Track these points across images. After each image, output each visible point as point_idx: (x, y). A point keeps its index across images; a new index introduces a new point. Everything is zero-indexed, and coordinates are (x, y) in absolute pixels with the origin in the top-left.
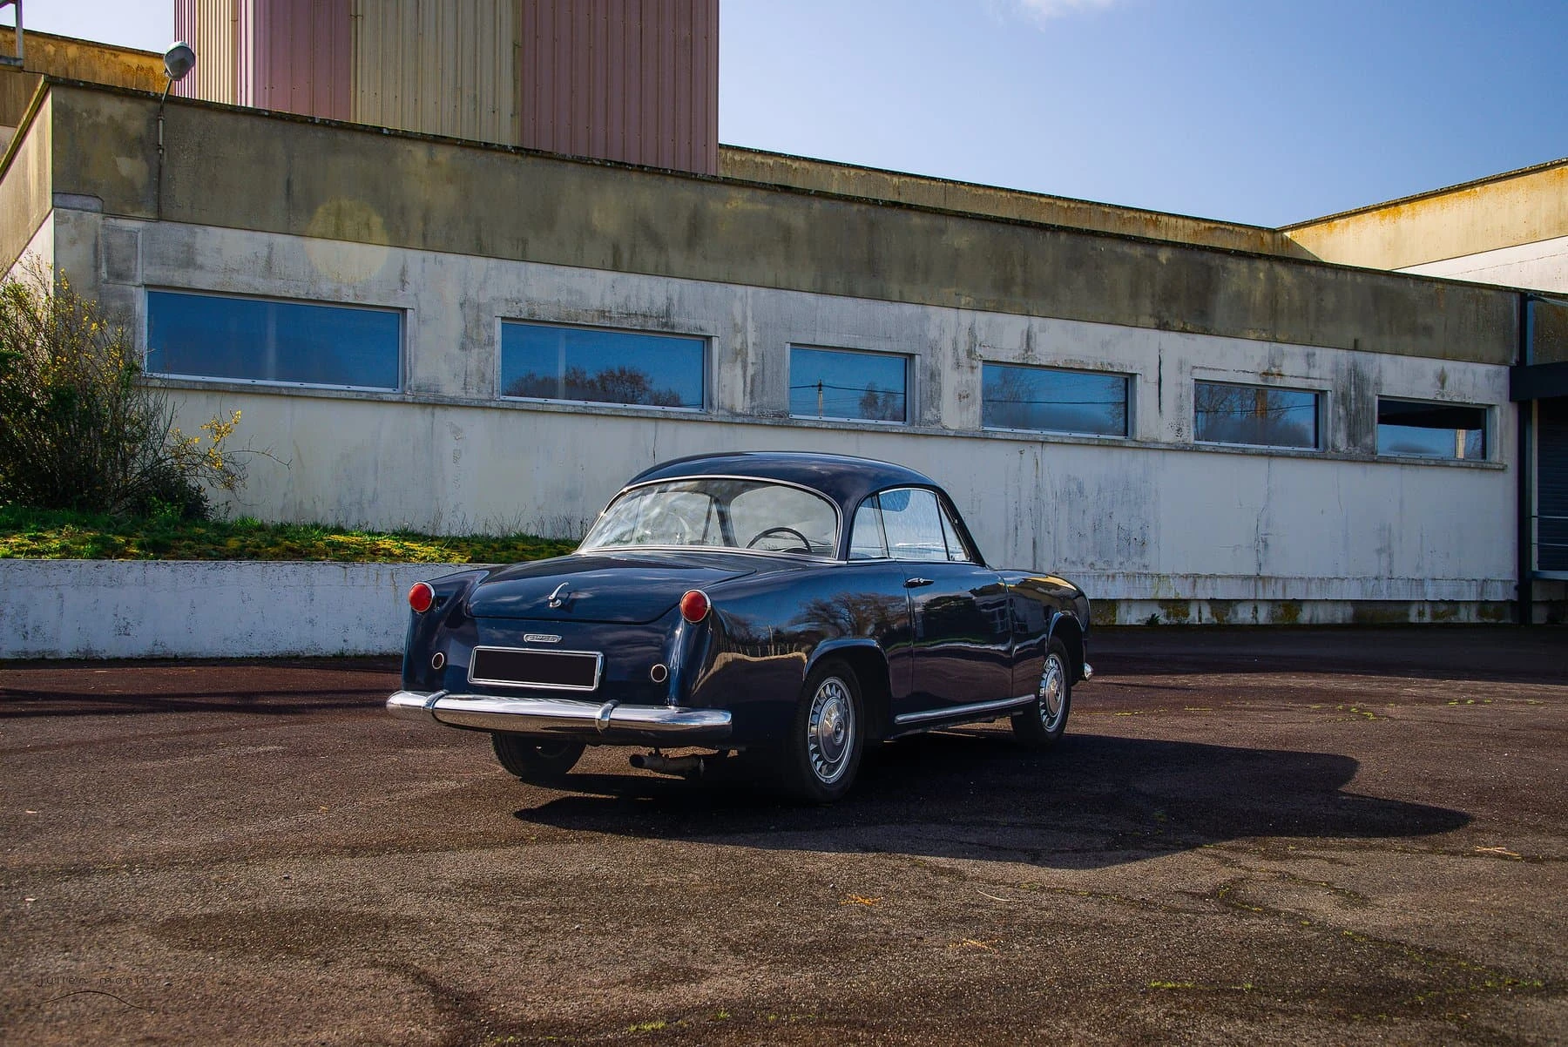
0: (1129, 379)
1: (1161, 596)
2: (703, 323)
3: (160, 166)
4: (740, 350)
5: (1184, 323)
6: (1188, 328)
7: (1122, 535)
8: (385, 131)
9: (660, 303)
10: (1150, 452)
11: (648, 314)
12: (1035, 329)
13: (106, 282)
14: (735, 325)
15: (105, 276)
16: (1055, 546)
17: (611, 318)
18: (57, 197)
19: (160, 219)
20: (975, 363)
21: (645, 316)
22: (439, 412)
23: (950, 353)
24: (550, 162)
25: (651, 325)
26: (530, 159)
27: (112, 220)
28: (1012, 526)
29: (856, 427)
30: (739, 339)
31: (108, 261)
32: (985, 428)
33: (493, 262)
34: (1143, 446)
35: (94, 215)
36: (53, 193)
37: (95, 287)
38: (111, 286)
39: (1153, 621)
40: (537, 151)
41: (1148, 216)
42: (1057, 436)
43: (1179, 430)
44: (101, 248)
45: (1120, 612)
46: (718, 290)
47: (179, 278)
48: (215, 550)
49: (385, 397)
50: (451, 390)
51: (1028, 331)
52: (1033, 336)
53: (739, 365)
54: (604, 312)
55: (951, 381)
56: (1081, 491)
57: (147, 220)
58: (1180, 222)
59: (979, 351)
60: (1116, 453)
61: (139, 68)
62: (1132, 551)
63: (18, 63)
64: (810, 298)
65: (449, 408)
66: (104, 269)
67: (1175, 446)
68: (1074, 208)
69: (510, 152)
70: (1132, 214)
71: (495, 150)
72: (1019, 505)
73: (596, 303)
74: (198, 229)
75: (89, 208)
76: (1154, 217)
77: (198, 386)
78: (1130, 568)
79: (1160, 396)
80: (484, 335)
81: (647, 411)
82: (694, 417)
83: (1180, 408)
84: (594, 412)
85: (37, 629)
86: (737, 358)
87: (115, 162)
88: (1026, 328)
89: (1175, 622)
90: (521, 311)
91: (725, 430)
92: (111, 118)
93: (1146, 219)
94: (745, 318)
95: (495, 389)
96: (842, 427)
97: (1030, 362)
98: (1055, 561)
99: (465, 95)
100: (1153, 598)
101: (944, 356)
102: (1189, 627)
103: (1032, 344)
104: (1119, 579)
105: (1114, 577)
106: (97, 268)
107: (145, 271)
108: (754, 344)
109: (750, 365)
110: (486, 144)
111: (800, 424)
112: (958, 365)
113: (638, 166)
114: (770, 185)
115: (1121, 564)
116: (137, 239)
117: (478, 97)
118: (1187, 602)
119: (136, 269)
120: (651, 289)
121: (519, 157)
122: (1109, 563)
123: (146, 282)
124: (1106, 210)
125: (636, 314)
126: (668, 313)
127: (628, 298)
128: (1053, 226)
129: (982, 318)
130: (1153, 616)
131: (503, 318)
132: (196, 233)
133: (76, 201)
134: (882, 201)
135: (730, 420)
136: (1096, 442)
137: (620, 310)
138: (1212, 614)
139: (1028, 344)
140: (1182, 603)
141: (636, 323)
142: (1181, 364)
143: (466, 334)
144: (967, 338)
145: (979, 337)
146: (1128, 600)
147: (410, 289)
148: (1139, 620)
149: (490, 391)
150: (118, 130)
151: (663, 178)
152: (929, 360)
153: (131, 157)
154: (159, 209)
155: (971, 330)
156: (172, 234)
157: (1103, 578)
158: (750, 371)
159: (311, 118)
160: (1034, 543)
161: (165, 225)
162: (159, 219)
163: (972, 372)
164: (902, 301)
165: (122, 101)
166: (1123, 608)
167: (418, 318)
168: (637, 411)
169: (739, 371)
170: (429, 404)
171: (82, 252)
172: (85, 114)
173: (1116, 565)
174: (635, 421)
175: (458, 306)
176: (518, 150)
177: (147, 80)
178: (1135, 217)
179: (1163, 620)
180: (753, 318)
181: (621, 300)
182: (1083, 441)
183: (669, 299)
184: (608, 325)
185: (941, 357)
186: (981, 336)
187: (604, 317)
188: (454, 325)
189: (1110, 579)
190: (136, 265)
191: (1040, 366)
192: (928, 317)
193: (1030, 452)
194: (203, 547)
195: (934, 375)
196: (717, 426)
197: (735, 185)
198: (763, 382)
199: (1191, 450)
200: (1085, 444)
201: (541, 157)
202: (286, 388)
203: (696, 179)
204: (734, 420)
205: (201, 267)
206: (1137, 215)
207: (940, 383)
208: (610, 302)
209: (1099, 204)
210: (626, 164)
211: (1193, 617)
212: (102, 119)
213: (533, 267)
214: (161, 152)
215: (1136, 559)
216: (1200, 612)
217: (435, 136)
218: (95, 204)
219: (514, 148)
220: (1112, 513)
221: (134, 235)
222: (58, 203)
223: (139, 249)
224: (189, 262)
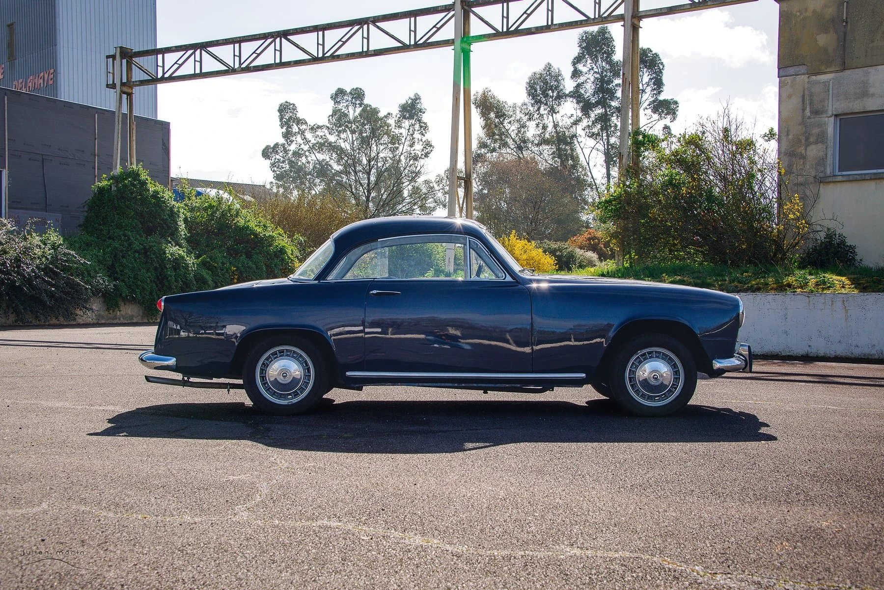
3: (845, 34)
13: (809, 118)
15: (809, 114)
18: (781, 70)
19: (844, 67)
27: (814, 77)
31: (810, 104)
35: (803, 76)
36: (779, 69)
37: (803, 123)
38: (812, 120)
44: (807, 97)
47: (857, 106)
57: (836, 72)
66: (808, 110)
74: (871, 70)
75: (800, 73)
77: (867, 177)
87: (816, 39)
106: (804, 110)
107: (834, 106)
116: (829, 87)
119: (828, 106)
123: (835, 113)
132: (869, 72)
133: (792, 70)
150: (819, 17)
153: (826, 33)
154: (844, 63)
156: (853, 76)
161: (847, 72)
162: (844, 70)
171: (796, 101)
172: (798, 14)
190: (828, 103)
205: (873, 95)
218: (803, 69)
221: (827, 84)
222: (782, 74)
223: (831, 92)
224: (864, 94)
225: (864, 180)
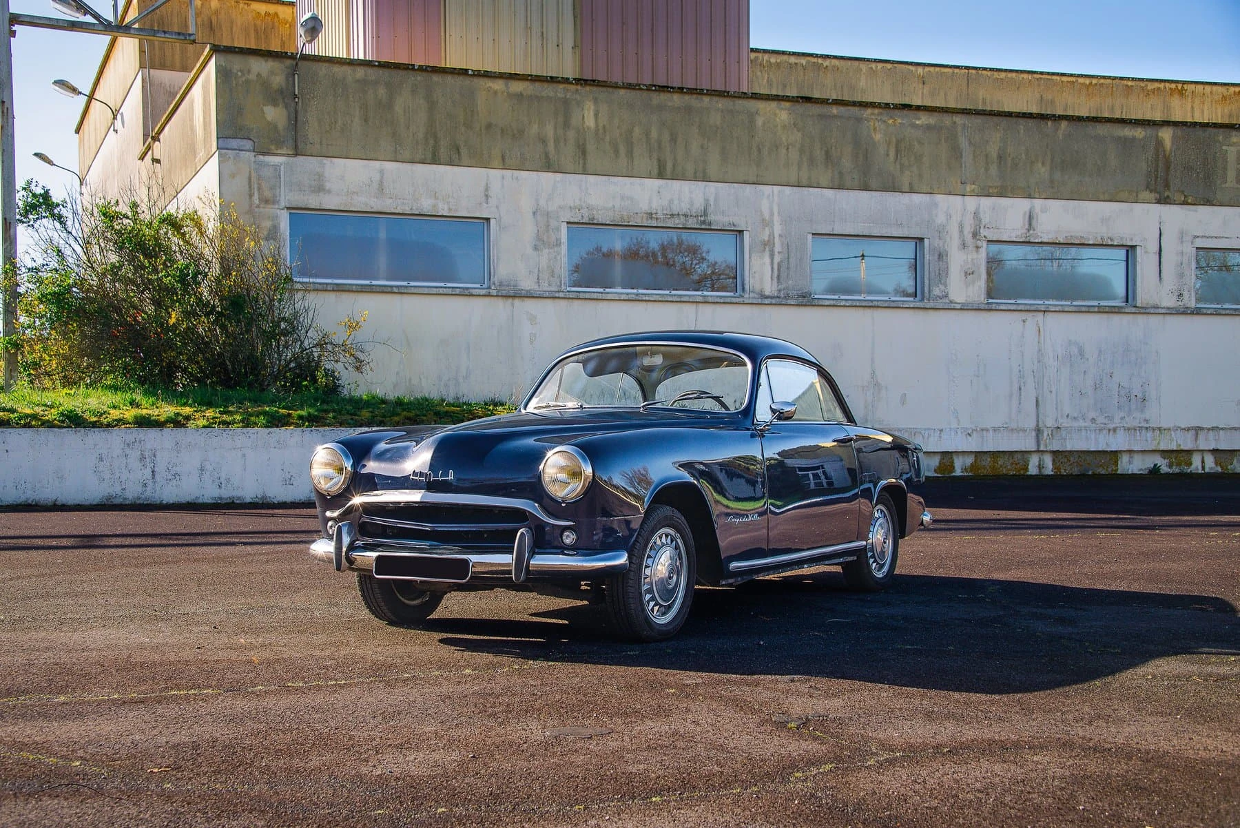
0: (1130, 250)
1: (1163, 447)
2: (735, 220)
3: (296, 112)
4: (768, 241)
5: (1185, 197)
6: (1190, 201)
7: (1122, 393)
8: (470, 72)
9: (699, 204)
10: (1150, 316)
11: (689, 214)
12: (1037, 209)
13: (258, 206)
14: (763, 220)
15: (257, 202)
16: (1056, 404)
17: (657, 219)
18: (221, 140)
20: (979, 243)
21: (686, 216)
22: (517, 302)
23: (956, 235)
24: (605, 89)
25: (691, 223)
26: (588, 88)
27: (261, 157)
28: (1016, 387)
29: (871, 304)
30: (767, 232)
31: (259, 189)
32: (990, 301)
33: (559, 176)
34: (1142, 311)
35: (248, 153)
36: (217, 138)
37: (250, 211)
38: (261, 210)
39: (1155, 470)
40: (594, 81)
41: (1173, 86)
42: (1058, 305)
43: (1180, 295)
44: (254, 179)
45: (1121, 462)
46: (748, 188)
47: (313, 201)
48: (352, 419)
49: (474, 292)
50: (527, 284)
51: (1030, 213)
52: (1035, 216)
53: (767, 254)
54: (651, 214)
55: (957, 260)
56: (1081, 353)
57: (288, 155)
58: (1208, 88)
59: (983, 232)
60: (1116, 319)
61: (267, 14)
62: (1133, 407)
63: (192, 38)
64: (829, 193)
65: (526, 299)
66: (256, 196)
67: (1176, 311)
68: (1096, 84)
69: (571, 83)
70: (1156, 85)
71: (559, 82)
72: (1023, 368)
73: (644, 207)
74: (326, 161)
75: (244, 148)
76: (1180, 86)
77: (329, 288)
78: (1130, 423)
79: (1160, 265)
80: (553, 238)
81: (689, 296)
82: (728, 300)
83: (1181, 275)
84: (644, 298)
85: (228, 480)
86: (765, 248)
87: (262, 110)
88: (1029, 207)
89: (1177, 470)
90: (582, 216)
91: (756, 309)
92: (259, 75)
93: (1171, 89)
94: (772, 214)
95: (563, 282)
96: (858, 304)
97: (1032, 240)
98: (1057, 418)
99: (534, 32)
100: (1154, 448)
101: (951, 238)
102: (1191, 476)
103: (1034, 223)
104: (1120, 433)
105: (1115, 430)
106: (251, 196)
107: (288, 197)
108: (780, 235)
109: (776, 254)
110: (551, 77)
111: (821, 303)
112: (964, 246)
113: (679, 88)
114: (793, 97)
115: (1122, 418)
116: (280, 172)
117: (545, 33)
118: (1189, 452)
119: (280, 195)
120: (691, 192)
121: (579, 87)
122: (1111, 418)
123: (288, 206)
124: (1130, 83)
125: (678, 215)
126: (705, 214)
127: (671, 201)
128: (1054, 115)
129: (986, 202)
130: (1155, 465)
131: (568, 223)
132: (325, 164)
133: (234, 143)
134: (892, 104)
135: (760, 301)
136: (1096, 309)
137: (665, 212)
138: (1216, 464)
139: (1030, 224)
140: (1184, 454)
141: (678, 222)
142: (1182, 235)
143: (538, 237)
144: (972, 222)
145: (983, 220)
146: (1130, 452)
147: (493, 201)
148: (1141, 469)
149: (559, 284)
150: (265, 84)
151: (699, 96)
152: (937, 242)
153: (275, 106)
154: (296, 147)
155: (976, 214)
156: (306, 164)
157: (1104, 432)
158: (777, 259)
159: (412, 65)
160: (1037, 401)
161: (301, 158)
162: (296, 155)
163: (977, 252)
164: (912, 191)
165: (266, 61)
166: (1125, 459)
167: (500, 225)
168: (680, 296)
169: (767, 260)
170: (510, 296)
171: (240, 183)
172: (240, 74)
173: (1117, 420)
174: (679, 305)
175: (531, 214)
176: (579, 81)
177: (273, 23)
178: (1159, 88)
179: (1165, 469)
180: (779, 213)
181: (665, 203)
182: (1084, 309)
183: (707, 200)
184: (655, 225)
185: (948, 239)
186: (986, 219)
187: (651, 218)
188: (529, 229)
189: (1111, 432)
190: (280, 192)
191: (1041, 243)
192: (936, 205)
193: (1033, 320)
194: (344, 418)
195: (941, 256)
196: (749, 306)
197: (762, 99)
198: (788, 268)
199: (1192, 313)
200: (1086, 312)
201: (597, 86)
202: (397, 287)
203: (728, 96)
204: (764, 300)
205: (329, 192)
206: (1162, 85)
207: (947, 263)
208: (656, 205)
209: (1121, 78)
210: (668, 87)
211: (1196, 465)
212: (253, 77)
213: (591, 178)
214: (297, 100)
215: (1137, 414)
216: (1203, 462)
217: (510, 74)
218: (248, 144)
219: (574, 79)
220: (1112, 373)
221: (278, 168)
222: (221, 145)
223: (282, 179)
224: (320, 189)
225: (326, 290)
